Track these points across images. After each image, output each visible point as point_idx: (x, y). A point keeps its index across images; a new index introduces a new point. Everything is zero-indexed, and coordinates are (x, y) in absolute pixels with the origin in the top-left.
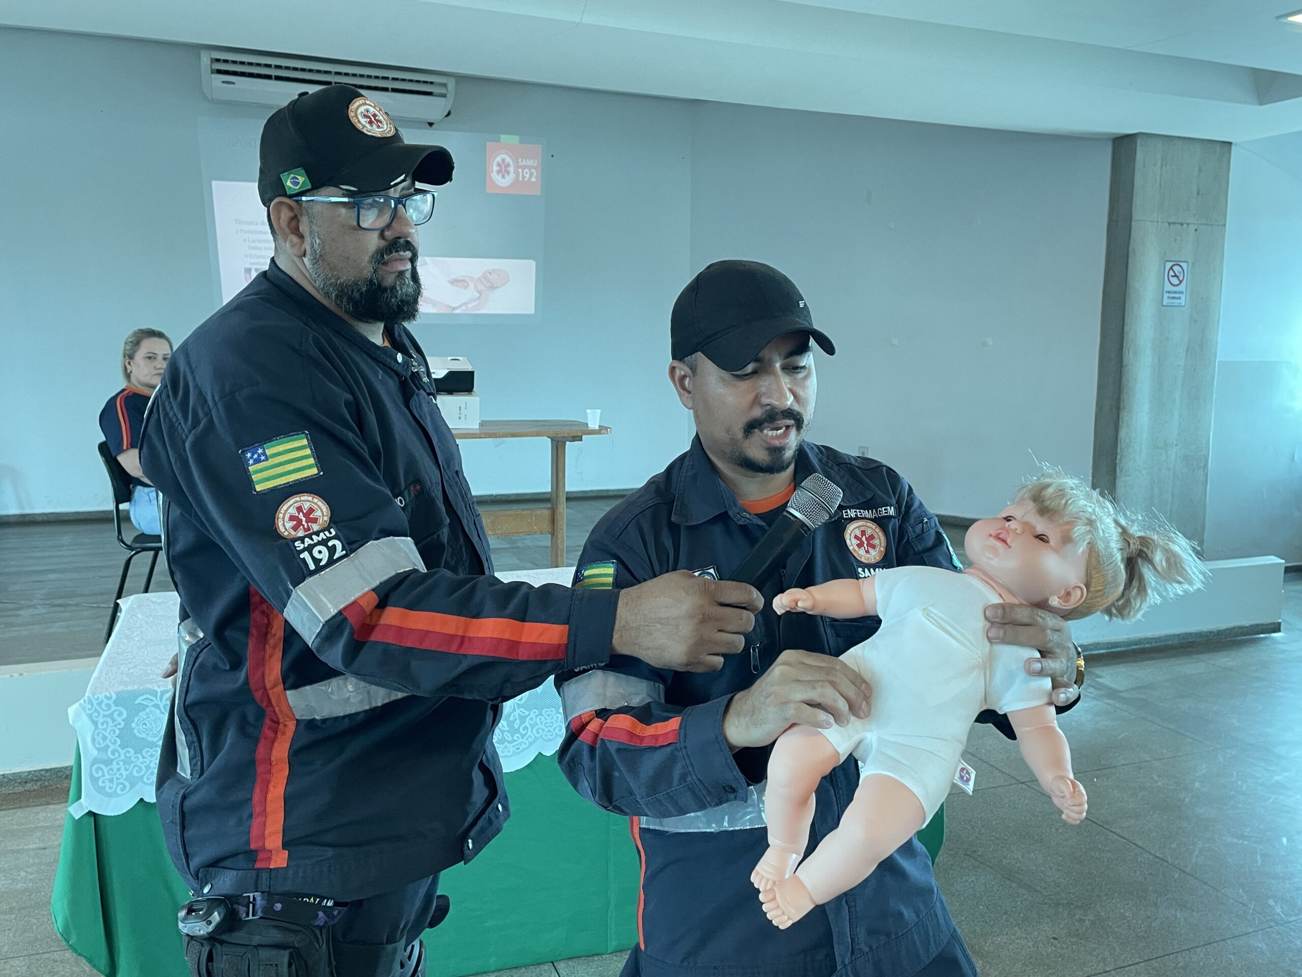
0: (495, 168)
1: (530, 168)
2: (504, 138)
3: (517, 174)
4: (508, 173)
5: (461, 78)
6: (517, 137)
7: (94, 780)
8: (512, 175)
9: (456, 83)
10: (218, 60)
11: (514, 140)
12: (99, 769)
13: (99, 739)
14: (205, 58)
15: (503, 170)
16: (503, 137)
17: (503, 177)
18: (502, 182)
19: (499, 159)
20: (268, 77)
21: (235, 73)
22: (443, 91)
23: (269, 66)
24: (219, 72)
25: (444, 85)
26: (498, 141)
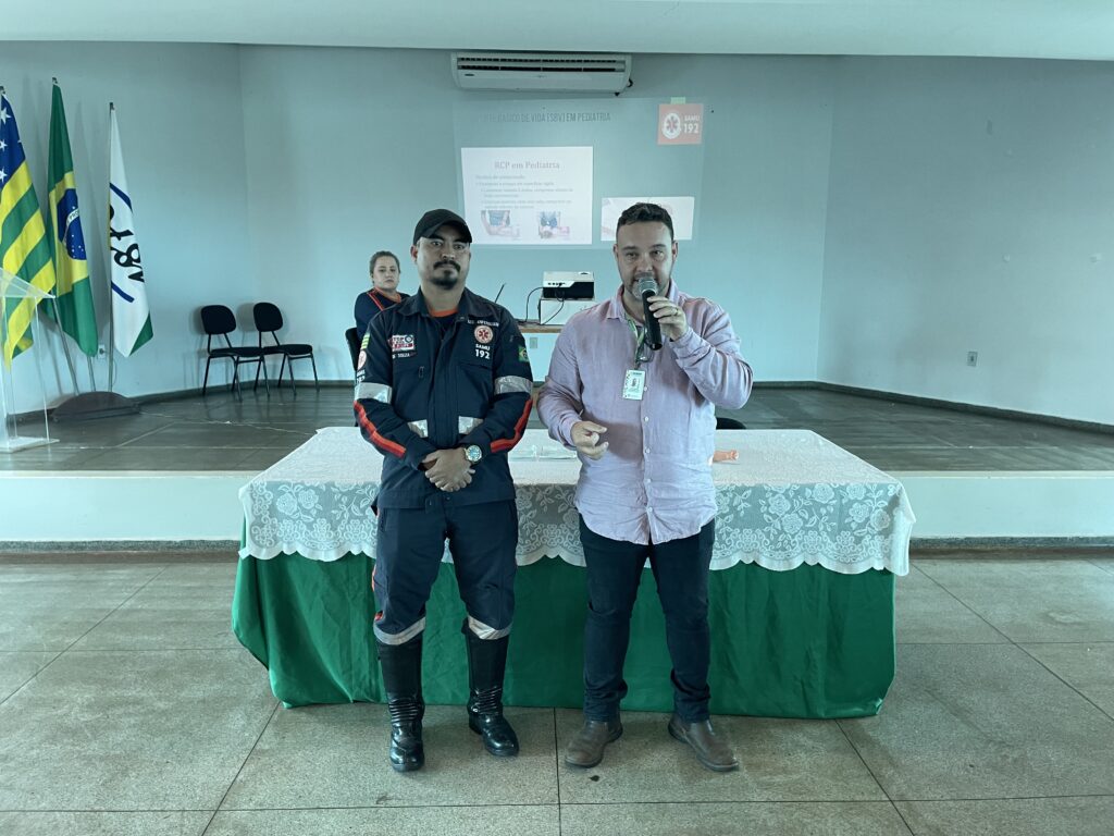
0: (666, 125)
1: (693, 122)
2: (675, 101)
3: (683, 128)
4: (675, 127)
5: (636, 56)
6: (684, 98)
7: (252, 536)
8: (679, 129)
9: (633, 60)
10: (463, 59)
11: (682, 100)
12: (255, 530)
13: (256, 510)
14: (454, 59)
15: (672, 125)
16: (672, 99)
17: (672, 131)
18: (670, 135)
19: (669, 117)
20: (496, 68)
21: (474, 68)
22: (622, 67)
23: (497, 60)
24: (464, 67)
25: (624, 62)
26: (669, 103)
